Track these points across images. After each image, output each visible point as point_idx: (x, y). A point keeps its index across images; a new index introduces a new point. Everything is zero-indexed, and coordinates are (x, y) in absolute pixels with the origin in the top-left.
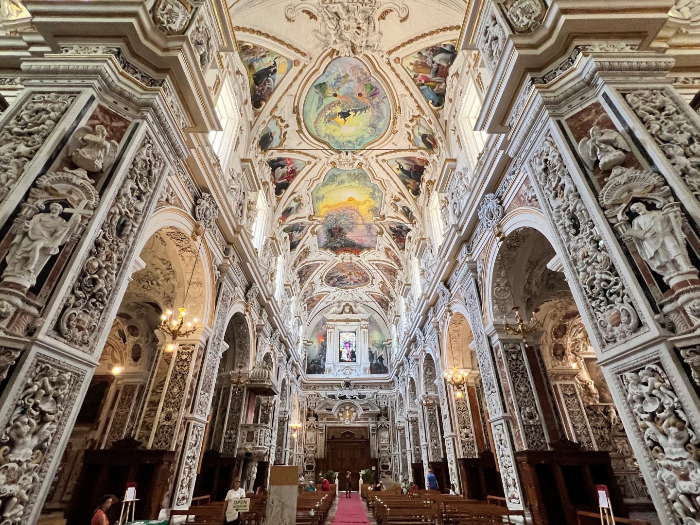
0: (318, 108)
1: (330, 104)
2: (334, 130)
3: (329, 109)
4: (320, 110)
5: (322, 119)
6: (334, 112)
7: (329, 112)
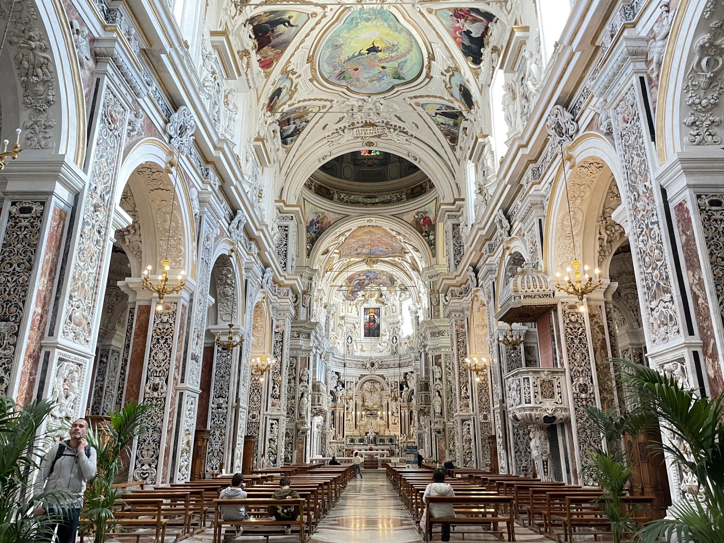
0: (405, 62)
1: (390, 61)
2: (388, 35)
3: (392, 57)
4: (403, 59)
5: (402, 50)
6: (387, 54)
7: (393, 55)
